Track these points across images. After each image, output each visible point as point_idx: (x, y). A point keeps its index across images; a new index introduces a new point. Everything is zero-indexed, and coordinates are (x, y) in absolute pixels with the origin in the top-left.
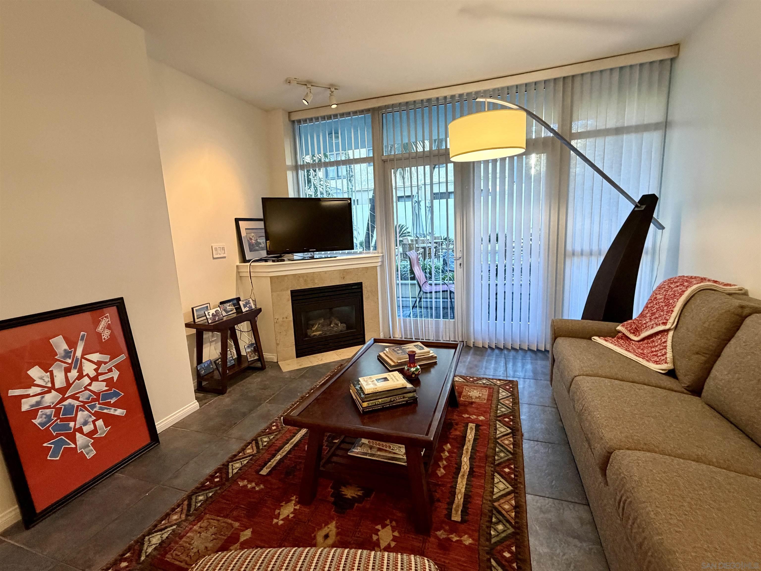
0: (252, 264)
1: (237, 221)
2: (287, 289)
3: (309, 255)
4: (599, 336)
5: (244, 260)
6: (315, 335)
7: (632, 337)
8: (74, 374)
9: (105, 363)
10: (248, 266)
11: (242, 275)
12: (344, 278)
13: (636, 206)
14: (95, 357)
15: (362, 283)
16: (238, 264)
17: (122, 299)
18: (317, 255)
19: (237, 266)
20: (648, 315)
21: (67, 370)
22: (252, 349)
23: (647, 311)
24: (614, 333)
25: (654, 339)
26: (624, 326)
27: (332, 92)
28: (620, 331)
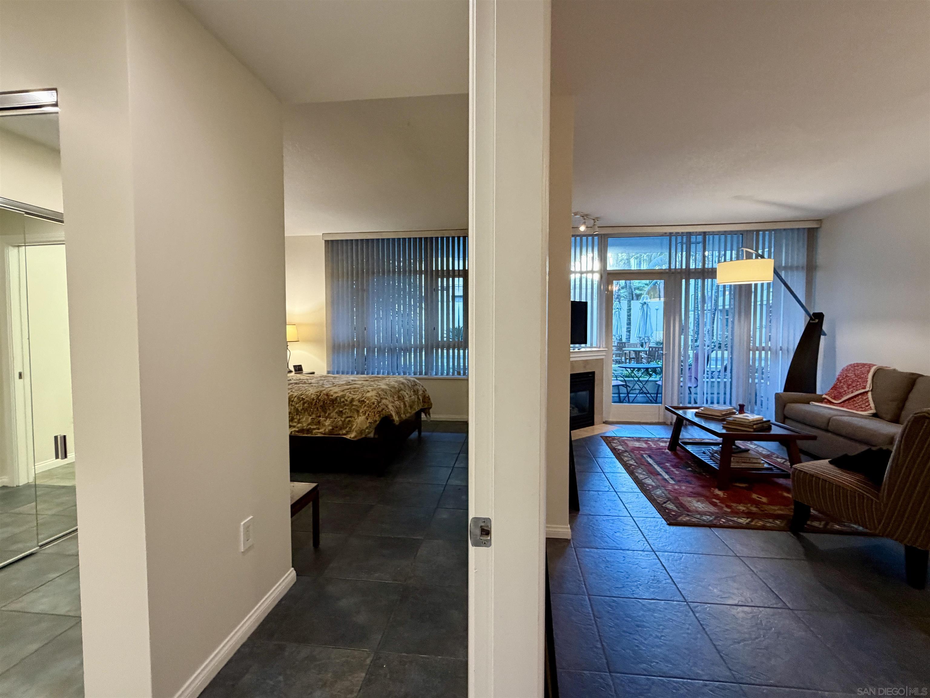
4: (814, 402)
7: (833, 401)
12: (585, 367)
13: (811, 319)
15: (595, 372)
20: (844, 386)
23: (842, 384)
24: (821, 400)
25: (855, 399)
26: (826, 395)
27: (595, 222)
28: (825, 398)
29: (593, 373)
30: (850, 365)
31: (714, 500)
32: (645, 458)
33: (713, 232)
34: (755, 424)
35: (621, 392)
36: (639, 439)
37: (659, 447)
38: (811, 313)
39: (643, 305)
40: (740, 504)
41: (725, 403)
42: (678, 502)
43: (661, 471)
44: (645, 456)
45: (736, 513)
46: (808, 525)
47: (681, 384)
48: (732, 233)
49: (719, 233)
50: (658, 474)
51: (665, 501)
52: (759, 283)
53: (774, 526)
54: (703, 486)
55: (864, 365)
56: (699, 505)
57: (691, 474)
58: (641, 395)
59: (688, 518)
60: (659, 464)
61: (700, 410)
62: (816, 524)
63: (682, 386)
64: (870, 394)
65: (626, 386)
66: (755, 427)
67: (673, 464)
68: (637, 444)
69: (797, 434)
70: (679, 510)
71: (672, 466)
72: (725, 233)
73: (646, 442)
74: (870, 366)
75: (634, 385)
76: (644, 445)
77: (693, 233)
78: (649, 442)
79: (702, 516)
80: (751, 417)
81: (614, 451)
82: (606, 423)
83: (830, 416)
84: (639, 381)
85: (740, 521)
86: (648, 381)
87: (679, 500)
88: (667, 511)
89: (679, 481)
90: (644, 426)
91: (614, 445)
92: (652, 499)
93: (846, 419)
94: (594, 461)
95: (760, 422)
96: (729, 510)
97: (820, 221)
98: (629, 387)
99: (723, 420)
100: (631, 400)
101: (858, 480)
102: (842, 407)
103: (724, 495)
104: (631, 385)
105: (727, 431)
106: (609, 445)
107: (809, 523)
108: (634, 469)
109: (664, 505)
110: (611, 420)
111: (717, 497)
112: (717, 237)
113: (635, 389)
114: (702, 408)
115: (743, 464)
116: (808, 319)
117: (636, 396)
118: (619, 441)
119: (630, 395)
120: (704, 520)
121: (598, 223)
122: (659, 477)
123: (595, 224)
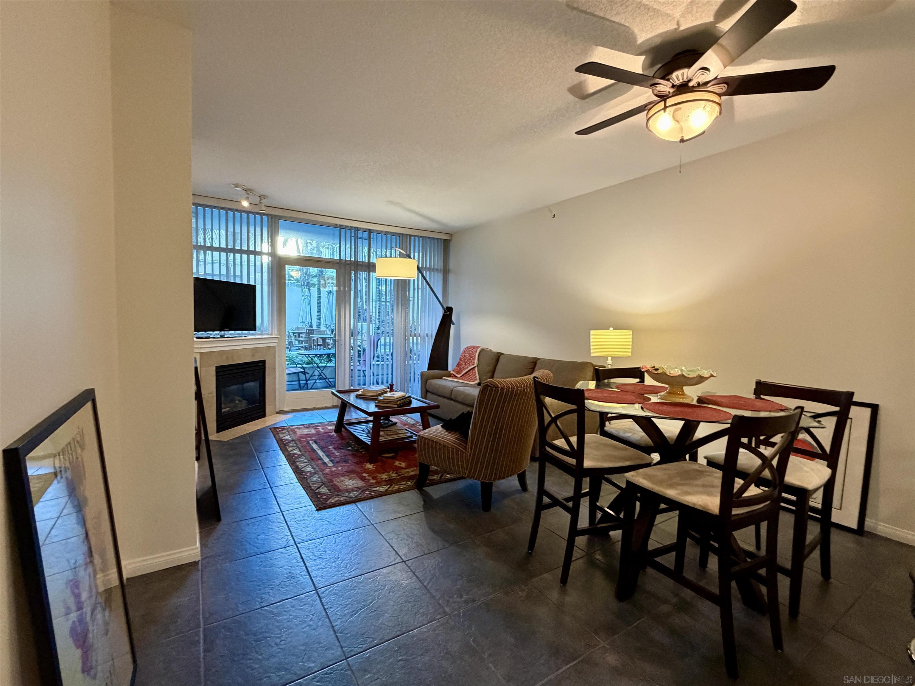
2: (212, 365)
4: (445, 377)
6: (225, 412)
7: (457, 375)
12: (253, 355)
13: (445, 312)
15: (265, 360)
18: (227, 334)
20: (463, 364)
23: (462, 362)
24: (450, 375)
25: (469, 373)
26: (453, 371)
27: (261, 200)
28: (452, 374)
29: (264, 362)
30: (467, 347)
31: (364, 475)
32: (311, 445)
33: (377, 231)
34: (398, 401)
35: (301, 379)
36: (309, 426)
37: (326, 430)
38: (445, 307)
39: (329, 294)
40: (383, 473)
41: (382, 383)
42: (332, 484)
43: (323, 456)
44: (311, 442)
45: (379, 483)
46: (429, 480)
47: (352, 368)
48: (392, 234)
49: (381, 232)
50: (319, 459)
51: (319, 486)
52: (412, 279)
53: (405, 487)
54: (356, 463)
55: (474, 347)
56: (350, 483)
57: (351, 453)
58: (321, 381)
59: (336, 499)
60: (322, 448)
61: (360, 392)
62: (435, 477)
63: (352, 370)
64: (476, 369)
65: (304, 373)
66: (398, 403)
67: (336, 446)
68: (306, 431)
69: (427, 405)
70: (330, 492)
71: (334, 448)
72: (386, 233)
73: (315, 428)
74: (477, 347)
75: (314, 372)
76: (313, 431)
77: (360, 228)
78: (318, 427)
79: (350, 493)
80: (397, 395)
81: (280, 442)
82: (280, 412)
83: (452, 387)
84: (318, 367)
85: (381, 489)
86: (326, 367)
87: (333, 481)
88: (319, 496)
89: (337, 462)
90: (317, 411)
91: (281, 435)
92: (307, 487)
93: (461, 389)
94: (255, 457)
95: (404, 398)
96: (374, 481)
97: (451, 234)
98: (308, 374)
99: (376, 400)
100: (310, 386)
101: (457, 439)
102: (462, 379)
103: (373, 467)
104: (310, 372)
105: (378, 409)
106: (277, 437)
107: (430, 477)
108: (296, 458)
109: (317, 491)
110: (285, 409)
111: (367, 471)
112: (379, 235)
113: (315, 375)
114: (362, 390)
115: (391, 436)
116: (444, 311)
117: (315, 382)
118: (288, 432)
119: (309, 382)
120: (351, 497)
121: (265, 202)
122: (320, 462)
123: (261, 201)
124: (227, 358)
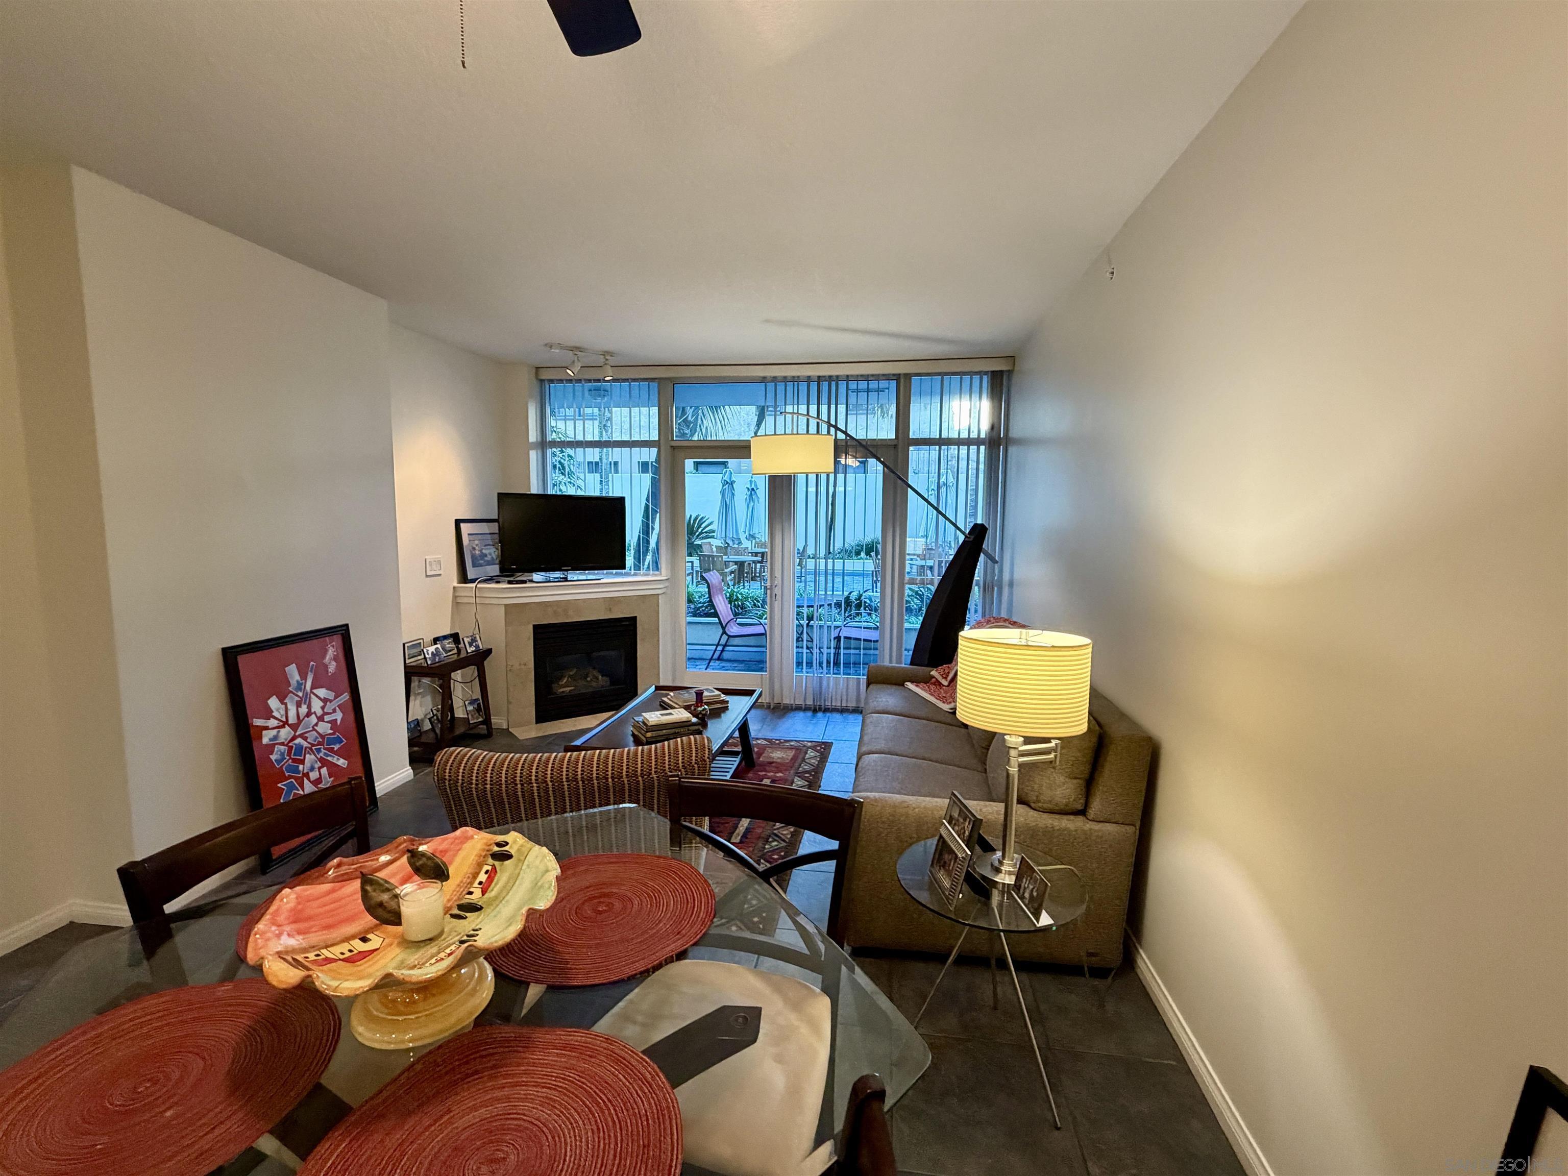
0: (478, 586)
1: (458, 522)
2: (529, 623)
3: (558, 575)
4: (912, 682)
5: (464, 578)
6: (563, 692)
7: (943, 682)
8: (304, 710)
9: (331, 701)
10: (472, 588)
11: (459, 600)
12: (610, 610)
13: (966, 537)
14: (322, 692)
15: (636, 617)
16: (456, 584)
17: (347, 626)
18: (571, 575)
19: (454, 588)
21: (299, 705)
22: (476, 706)
24: (928, 679)
26: (938, 671)
27: (606, 359)
28: (934, 677)
29: (634, 619)
38: (974, 524)
97: (1012, 358)
116: (969, 529)
121: (612, 361)
123: (607, 362)
124: (555, 612)
